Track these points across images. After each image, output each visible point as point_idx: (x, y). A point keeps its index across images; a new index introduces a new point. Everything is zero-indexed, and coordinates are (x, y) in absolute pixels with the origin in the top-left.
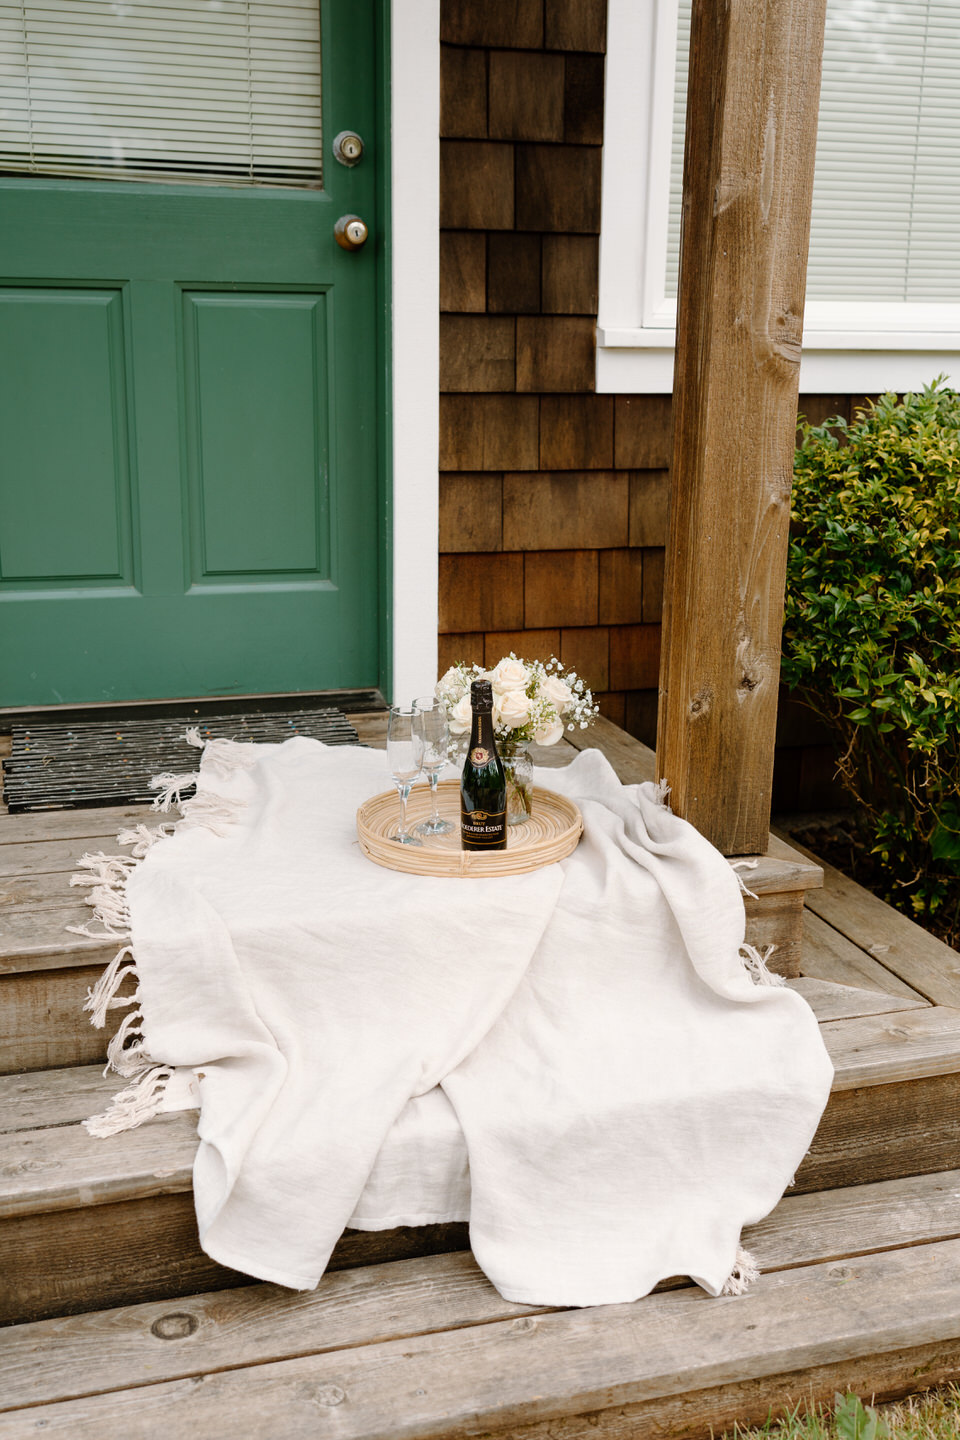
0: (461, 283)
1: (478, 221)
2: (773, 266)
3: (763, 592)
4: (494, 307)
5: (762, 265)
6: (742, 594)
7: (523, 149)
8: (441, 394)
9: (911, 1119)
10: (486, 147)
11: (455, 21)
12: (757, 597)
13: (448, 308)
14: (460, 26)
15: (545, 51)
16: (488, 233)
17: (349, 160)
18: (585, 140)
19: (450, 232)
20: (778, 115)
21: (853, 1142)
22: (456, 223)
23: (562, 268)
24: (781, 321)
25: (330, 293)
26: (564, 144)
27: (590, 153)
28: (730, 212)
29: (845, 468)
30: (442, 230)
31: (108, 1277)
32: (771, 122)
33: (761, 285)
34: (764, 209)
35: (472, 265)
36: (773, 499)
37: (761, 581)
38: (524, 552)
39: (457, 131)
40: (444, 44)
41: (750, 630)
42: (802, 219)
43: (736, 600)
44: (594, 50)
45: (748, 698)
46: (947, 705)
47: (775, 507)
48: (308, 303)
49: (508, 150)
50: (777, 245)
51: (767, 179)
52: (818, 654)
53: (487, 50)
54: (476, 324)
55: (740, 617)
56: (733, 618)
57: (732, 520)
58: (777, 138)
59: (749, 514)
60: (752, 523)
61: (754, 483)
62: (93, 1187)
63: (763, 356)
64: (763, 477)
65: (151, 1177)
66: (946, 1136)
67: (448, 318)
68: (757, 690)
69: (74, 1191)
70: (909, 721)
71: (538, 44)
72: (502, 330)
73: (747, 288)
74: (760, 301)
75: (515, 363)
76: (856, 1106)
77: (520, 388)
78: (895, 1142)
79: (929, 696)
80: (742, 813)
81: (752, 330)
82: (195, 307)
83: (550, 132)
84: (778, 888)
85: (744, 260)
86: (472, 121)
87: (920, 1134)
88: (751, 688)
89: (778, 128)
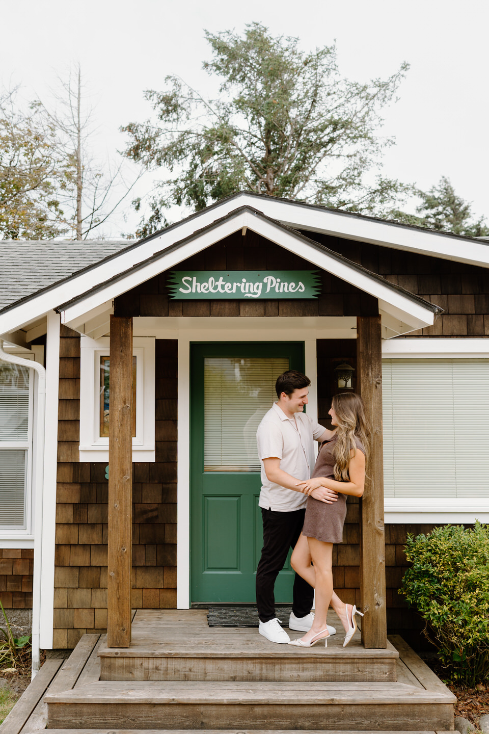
2: (376, 511)
3: (380, 582)
5: (373, 510)
6: (375, 583)
9: (414, 715)
12: (378, 584)
21: (399, 719)
24: (379, 522)
28: (365, 499)
29: (423, 549)
31: (228, 723)
33: (374, 514)
34: (373, 499)
36: (381, 561)
37: (379, 580)
38: (344, 566)
41: (378, 592)
43: (373, 584)
45: (379, 608)
46: (441, 614)
47: (381, 563)
50: (376, 506)
51: (373, 493)
52: (413, 599)
55: (375, 588)
56: (373, 588)
57: (371, 566)
58: (375, 485)
59: (375, 564)
60: (376, 566)
61: (376, 557)
63: (375, 529)
64: (378, 556)
65: (238, 699)
66: (424, 721)
68: (380, 606)
69: (223, 700)
70: (432, 618)
73: (370, 515)
74: (373, 518)
76: (399, 709)
78: (411, 721)
79: (436, 612)
80: (379, 637)
81: (372, 524)
84: (387, 657)
85: (369, 509)
87: (417, 720)
88: (379, 605)
89: (375, 483)
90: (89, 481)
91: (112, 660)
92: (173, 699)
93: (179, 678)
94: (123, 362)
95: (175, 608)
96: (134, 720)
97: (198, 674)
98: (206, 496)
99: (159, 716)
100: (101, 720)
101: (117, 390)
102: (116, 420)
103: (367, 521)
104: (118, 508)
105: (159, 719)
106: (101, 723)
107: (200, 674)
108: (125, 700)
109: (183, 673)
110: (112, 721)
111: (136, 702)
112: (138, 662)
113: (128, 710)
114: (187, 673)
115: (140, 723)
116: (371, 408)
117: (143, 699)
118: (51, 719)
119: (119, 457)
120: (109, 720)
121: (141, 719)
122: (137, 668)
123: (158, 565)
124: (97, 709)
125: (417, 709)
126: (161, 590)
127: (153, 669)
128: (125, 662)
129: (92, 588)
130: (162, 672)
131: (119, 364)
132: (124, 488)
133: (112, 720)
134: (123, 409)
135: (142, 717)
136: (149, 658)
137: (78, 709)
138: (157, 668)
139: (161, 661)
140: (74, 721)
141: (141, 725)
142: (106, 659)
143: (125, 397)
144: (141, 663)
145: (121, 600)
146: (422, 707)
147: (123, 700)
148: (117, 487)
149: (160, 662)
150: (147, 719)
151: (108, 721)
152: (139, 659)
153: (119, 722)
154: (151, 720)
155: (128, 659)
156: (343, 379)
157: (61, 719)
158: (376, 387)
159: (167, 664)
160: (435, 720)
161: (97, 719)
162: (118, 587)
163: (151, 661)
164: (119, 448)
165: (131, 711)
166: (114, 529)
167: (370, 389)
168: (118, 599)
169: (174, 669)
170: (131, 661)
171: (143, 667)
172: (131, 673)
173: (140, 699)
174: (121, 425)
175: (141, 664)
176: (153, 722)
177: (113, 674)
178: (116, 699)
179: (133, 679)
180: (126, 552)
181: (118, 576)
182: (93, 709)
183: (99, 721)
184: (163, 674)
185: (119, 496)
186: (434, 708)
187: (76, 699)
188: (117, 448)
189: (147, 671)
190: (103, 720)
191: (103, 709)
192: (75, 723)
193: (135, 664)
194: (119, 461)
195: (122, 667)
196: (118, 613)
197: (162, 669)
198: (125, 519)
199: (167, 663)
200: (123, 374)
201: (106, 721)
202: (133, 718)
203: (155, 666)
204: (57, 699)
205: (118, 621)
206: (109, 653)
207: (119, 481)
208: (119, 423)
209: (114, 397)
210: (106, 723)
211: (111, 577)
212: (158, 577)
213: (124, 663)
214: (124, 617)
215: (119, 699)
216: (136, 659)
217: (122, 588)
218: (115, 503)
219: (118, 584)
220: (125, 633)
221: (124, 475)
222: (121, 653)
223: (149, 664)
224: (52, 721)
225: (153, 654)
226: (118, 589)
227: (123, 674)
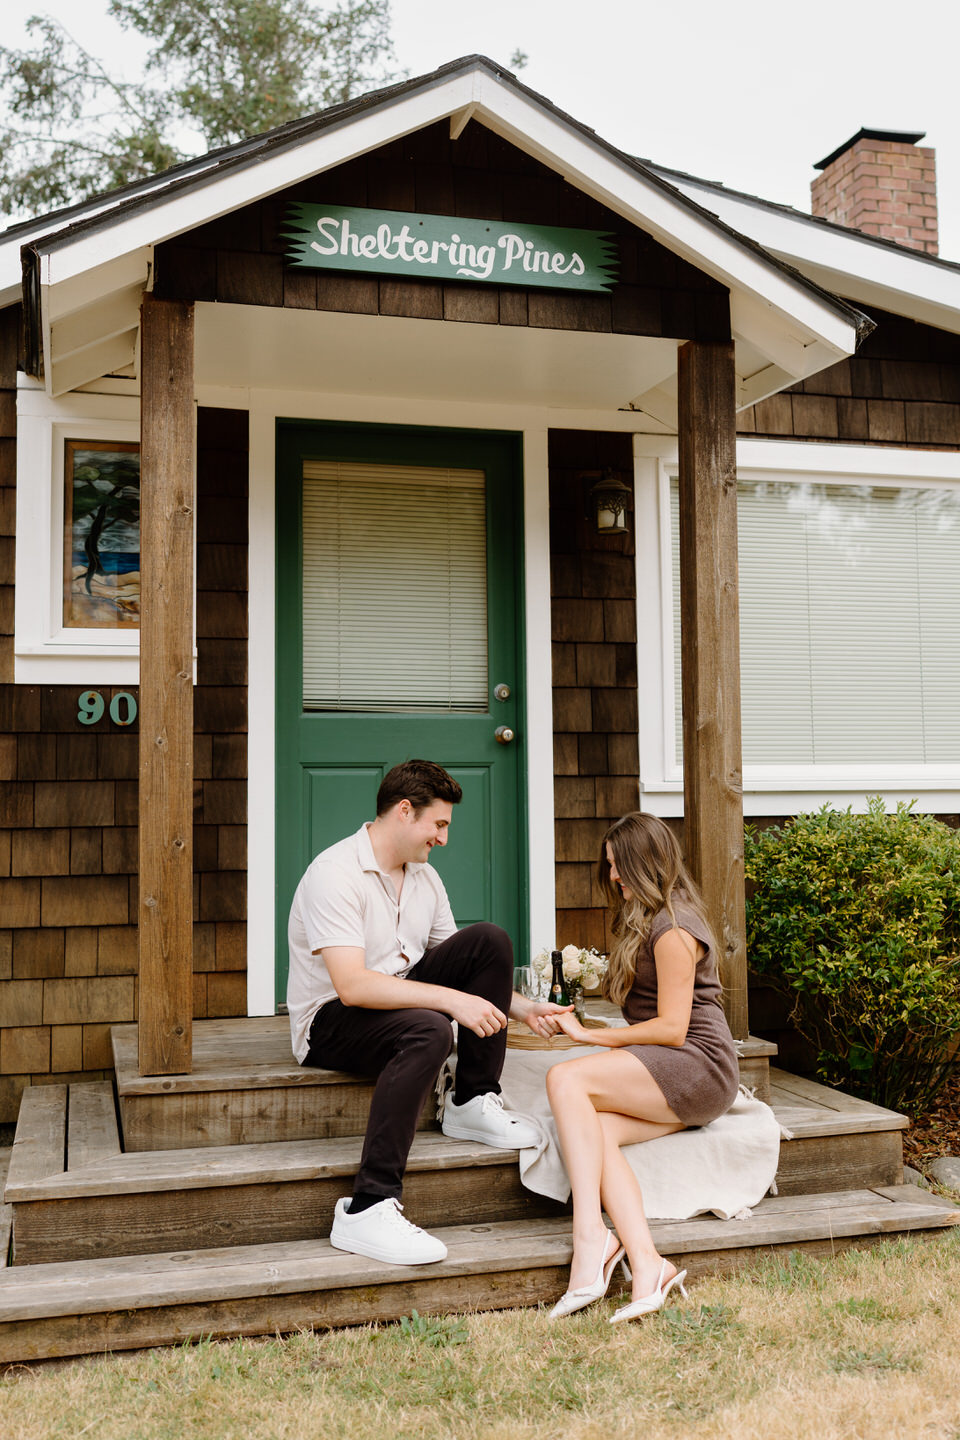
0: (565, 760)
1: (573, 728)
2: (726, 751)
3: (734, 903)
4: (583, 773)
5: (720, 751)
6: (724, 903)
7: (595, 691)
8: (556, 819)
9: (828, 1160)
10: (575, 690)
11: (558, 631)
12: (731, 905)
13: (558, 774)
14: (562, 633)
15: (605, 643)
16: (579, 734)
17: (503, 698)
18: (629, 685)
19: (559, 734)
20: (722, 687)
21: (799, 1171)
22: (562, 729)
23: (619, 750)
24: (732, 775)
25: (492, 767)
26: (618, 688)
27: (631, 692)
28: (704, 728)
29: (780, 852)
30: (554, 733)
31: (447, 1211)
32: (720, 691)
33: (721, 759)
34: (720, 727)
35: (570, 751)
36: (735, 857)
37: (733, 897)
39: (561, 683)
40: (553, 641)
41: (730, 921)
42: (737, 730)
43: (721, 906)
44: (631, 641)
45: (731, 956)
46: (840, 969)
47: (737, 861)
48: (480, 772)
49: (587, 693)
50: (727, 742)
51: (720, 714)
52: (772, 950)
53: (576, 643)
54: (573, 781)
55: (724, 914)
56: (721, 915)
57: (716, 868)
58: (723, 697)
59: (724, 865)
60: (726, 869)
61: (725, 850)
62: (445, 1159)
63: (725, 791)
64: (730, 847)
65: (470, 1156)
66: (847, 1172)
67: (558, 778)
68: (735, 953)
69: (437, 1160)
70: (821, 980)
71: (601, 640)
72: (587, 784)
73: (715, 761)
74: (721, 767)
75: (595, 802)
76: (799, 1151)
77: (598, 815)
78: (821, 1173)
79: (831, 965)
80: (734, 1017)
81: (719, 779)
83: (610, 682)
84: (755, 1054)
85: (712, 749)
86: (569, 678)
87: (834, 1169)
88: (733, 951)
89: (723, 693)
90: (37, 729)
91: (155, 1102)
92: (324, 1169)
93: (314, 1132)
94: (175, 406)
95: (242, 1014)
96: (229, 1226)
97: (356, 1120)
98: (307, 766)
99: (289, 1210)
100: (149, 1232)
101: (161, 470)
102: (158, 541)
103: (709, 773)
104: (164, 748)
105: (289, 1217)
106: (149, 1240)
107: (361, 1120)
108: (209, 1179)
109: (322, 1121)
110: (175, 1233)
111: (237, 1182)
112: (217, 1102)
113: (216, 1204)
114: (331, 1120)
115: (243, 1232)
116: (716, 536)
117: (251, 1174)
118: (23, 1242)
119: (166, 629)
120: (168, 1230)
121: (246, 1222)
122: (216, 1117)
123: (203, 919)
124: (140, 1208)
125: (833, 1145)
126: (210, 976)
127: (253, 1116)
128: (186, 1104)
129: (44, 979)
130: (273, 1122)
131: (166, 410)
132: (178, 700)
133: (175, 1229)
134: (175, 515)
135: (247, 1217)
136: (242, 1090)
137: (92, 1210)
138: (262, 1114)
139: (272, 1096)
140: (81, 1241)
141: (246, 1235)
142: (138, 1102)
143: (180, 486)
144: (224, 1104)
145: (171, 963)
146: (843, 1141)
147: (202, 1180)
148: (161, 699)
149: (269, 1100)
150: (259, 1220)
151: (167, 1234)
152: (218, 1095)
153: (195, 1233)
154: (271, 1222)
155: (194, 1097)
156: (609, 509)
157: (48, 1240)
158: (726, 491)
159: (286, 1104)
160: (868, 1166)
161: (139, 1230)
162: (166, 931)
163: (248, 1098)
164: (166, 607)
165: (221, 1205)
166: (154, 796)
167: (714, 496)
168: (166, 960)
169: (300, 1113)
170: (200, 1100)
171: (229, 1113)
172: (201, 1129)
173: (245, 1175)
174: (172, 553)
175: (225, 1107)
176: (275, 1225)
177: (156, 1136)
178: (186, 1180)
179: (204, 1143)
180: (184, 848)
181: (165, 907)
182: (128, 1208)
183: (143, 1236)
184: (277, 1127)
185: (165, 718)
186: (866, 1142)
187: (87, 1187)
188: (161, 605)
189: (239, 1121)
190: (154, 1232)
191: (152, 1206)
192: (83, 1244)
193: (211, 1108)
194: (167, 638)
195: (178, 1117)
196: (165, 993)
197: (273, 1114)
198: (183, 772)
199: (286, 1100)
200: (176, 434)
201: (160, 1235)
202: (227, 1222)
203: (256, 1111)
204: (39, 1191)
205: (165, 1012)
206: (147, 1086)
207: (166, 684)
208: (167, 549)
209: (154, 487)
210: (162, 1239)
211: (147, 909)
212: (203, 947)
213: (184, 1108)
214: (179, 1002)
215: (194, 1179)
216: (211, 1095)
217: (174, 934)
218: (157, 736)
219: (165, 925)
220: (182, 1040)
221: (179, 670)
222: (178, 1084)
223: (242, 1106)
224: (24, 1245)
225: (253, 1081)
226: (165, 937)
227: (181, 1135)
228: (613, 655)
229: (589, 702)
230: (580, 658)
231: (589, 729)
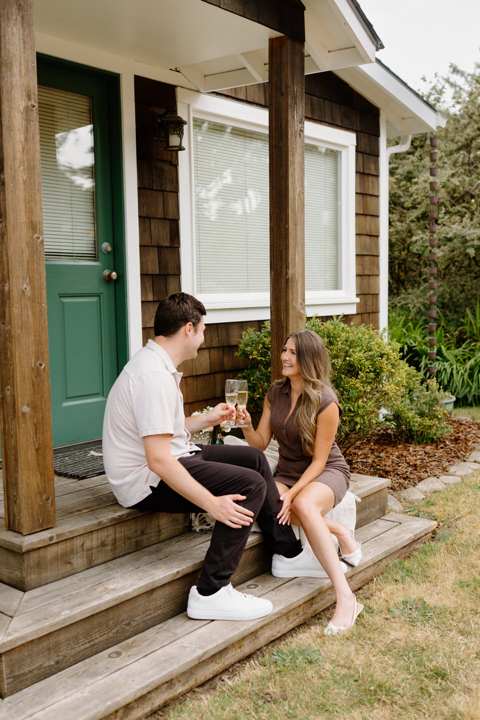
0: (146, 292)
1: (150, 272)
4: (155, 300)
7: (160, 248)
8: (143, 328)
10: (151, 248)
11: (142, 210)
13: (143, 300)
14: (143, 211)
15: (165, 219)
16: (153, 275)
17: (108, 252)
18: (176, 246)
19: (143, 275)
20: (298, 253)
22: (145, 272)
24: (301, 298)
25: (102, 296)
26: (171, 247)
27: (176, 250)
28: (291, 277)
30: (141, 275)
32: (297, 255)
33: (297, 295)
34: (297, 276)
35: (149, 285)
39: (144, 244)
40: (139, 216)
44: (176, 218)
48: (95, 299)
49: (156, 249)
51: (297, 268)
53: (150, 218)
54: (150, 304)
63: (298, 313)
66: (371, 512)
67: (143, 303)
71: (163, 217)
73: (295, 296)
74: (297, 299)
81: (296, 306)
82: (63, 303)
83: (167, 244)
85: (294, 289)
86: (147, 242)
91: (42, 552)
92: (178, 572)
93: (130, 548)
94: (23, 18)
96: (129, 624)
97: (151, 535)
99: (159, 603)
100: (86, 643)
101: (16, 70)
102: (16, 129)
103: (293, 303)
104: (28, 293)
105: (158, 608)
106: (86, 649)
107: (153, 534)
109: (134, 540)
110: (100, 639)
111: (135, 594)
112: (78, 542)
113: (122, 612)
114: (139, 538)
115: (136, 625)
117: (142, 587)
118: (10, 678)
119: (25, 200)
120: (97, 638)
121: (138, 618)
122: (78, 553)
124: (80, 629)
127: (98, 547)
128: (60, 548)
130: (109, 548)
131: (16, 19)
132: (35, 257)
133: (100, 636)
134: (27, 107)
135: (138, 615)
136: (92, 532)
137: (52, 640)
138: (103, 544)
139: (108, 531)
140: (47, 664)
141: (138, 626)
142: (32, 554)
143: (29, 86)
144: (82, 542)
145: (40, 452)
148: (24, 255)
149: (106, 534)
150: (144, 615)
151: (96, 641)
152: (79, 537)
153: (111, 635)
154: (150, 614)
155: (65, 542)
156: (177, 134)
157: (26, 670)
158: (300, 135)
159: (115, 534)
161: (80, 644)
162: (36, 429)
163: (95, 536)
164: (24, 182)
165: (124, 614)
166: (24, 330)
167: (296, 137)
168: (37, 450)
169: (123, 538)
170: (69, 544)
171: (85, 548)
172: (70, 563)
173: (139, 588)
174: (26, 140)
175: (83, 544)
176: (152, 615)
177: (43, 575)
179: (72, 572)
180: (44, 368)
181: (35, 412)
182: (74, 632)
183: (83, 647)
184: (111, 550)
185: (28, 270)
187: (52, 626)
188: (21, 181)
189: (90, 552)
190: (89, 642)
191: (87, 626)
192: (48, 666)
193: (75, 547)
194: (26, 207)
195: (56, 558)
196: (38, 473)
197: (109, 543)
198: (41, 311)
199: (115, 532)
200: (24, 43)
201: (92, 643)
202: (128, 622)
203: (100, 542)
205: (38, 487)
206: (39, 542)
207: (27, 243)
208: (23, 136)
209: (11, 84)
210: (94, 645)
211: (24, 414)
213: (60, 552)
214: (46, 478)
216: (74, 539)
217: (41, 430)
218: (23, 284)
219: (35, 425)
220: (50, 504)
221: (35, 233)
222: (58, 536)
223: (92, 542)
224: (11, 680)
225: (100, 523)
226: (36, 434)
227: (58, 570)
228: (168, 227)
229: (157, 255)
230: (152, 227)
231: (158, 273)
